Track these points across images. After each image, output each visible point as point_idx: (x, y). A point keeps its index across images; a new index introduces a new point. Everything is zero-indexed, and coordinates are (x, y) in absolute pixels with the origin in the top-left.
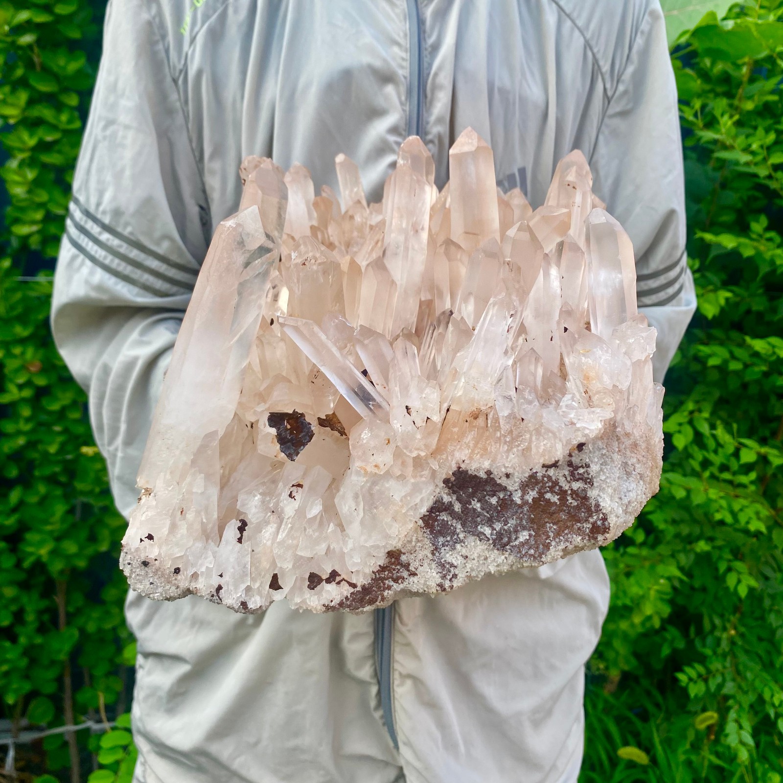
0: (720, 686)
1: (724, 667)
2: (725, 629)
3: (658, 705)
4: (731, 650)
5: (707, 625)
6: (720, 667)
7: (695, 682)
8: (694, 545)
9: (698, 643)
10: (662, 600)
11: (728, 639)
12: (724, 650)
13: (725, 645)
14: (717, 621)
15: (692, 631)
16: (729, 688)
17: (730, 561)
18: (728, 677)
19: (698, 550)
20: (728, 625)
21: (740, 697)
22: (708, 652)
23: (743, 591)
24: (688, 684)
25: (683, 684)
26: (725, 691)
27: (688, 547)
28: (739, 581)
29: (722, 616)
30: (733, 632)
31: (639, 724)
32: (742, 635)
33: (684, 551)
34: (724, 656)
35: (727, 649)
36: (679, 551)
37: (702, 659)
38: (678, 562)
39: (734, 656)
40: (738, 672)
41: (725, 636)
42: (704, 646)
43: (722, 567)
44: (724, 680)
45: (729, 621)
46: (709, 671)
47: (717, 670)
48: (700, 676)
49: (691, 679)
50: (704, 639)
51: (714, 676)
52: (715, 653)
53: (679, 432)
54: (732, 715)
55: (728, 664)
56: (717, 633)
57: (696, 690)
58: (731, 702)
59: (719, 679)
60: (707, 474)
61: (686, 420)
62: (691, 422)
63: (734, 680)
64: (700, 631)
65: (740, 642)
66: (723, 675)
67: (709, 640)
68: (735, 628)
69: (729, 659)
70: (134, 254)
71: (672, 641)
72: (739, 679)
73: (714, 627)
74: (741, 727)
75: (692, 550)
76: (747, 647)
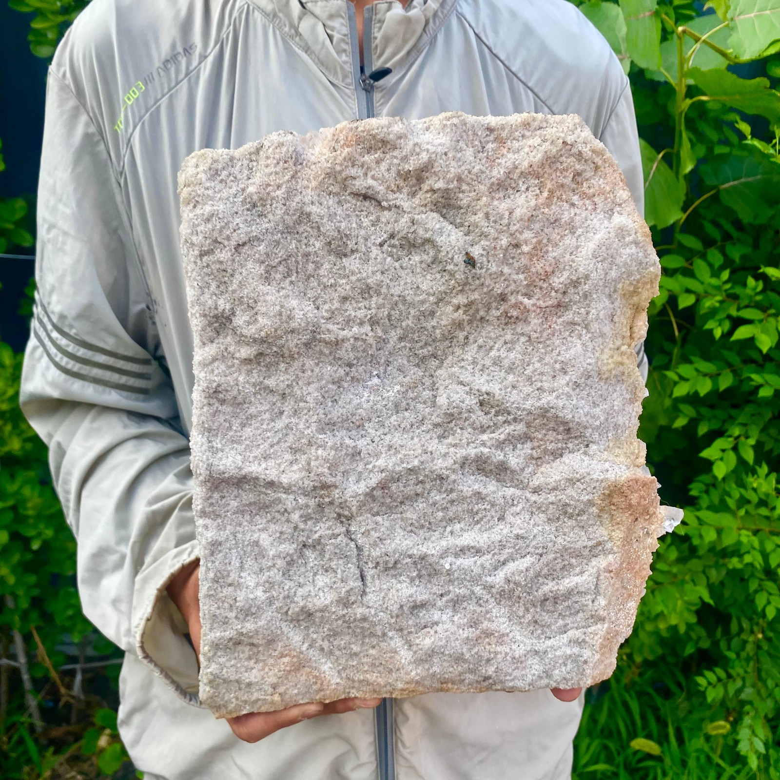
0: (739, 691)
1: (746, 672)
2: (752, 632)
3: (679, 685)
4: (756, 654)
5: (734, 627)
6: (741, 672)
7: (714, 687)
8: (727, 560)
9: (723, 645)
10: (689, 610)
11: (754, 643)
12: (748, 655)
13: (750, 648)
14: (745, 625)
15: (719, 632)
16: (748, 693)
17: (762, 580)
18: (748, 683)
19: (731, 567)
20: (755, 629)
21: (757, 703)
22: (731, 655)
23: (771, 613)
24: (706, 688)
25: (702, 689)
26: (743, 696)
27: (721, 561)
28: (769, 603)
29: (750, 619)
30: (760, 636)
31: (659, 701)
32: (769, 640)
33: (717, 566)
34: (748, 659)
35: (751, 654)
36: (710, 567)
37: (725, 663)
38: (708, 578)
39: (758, 661)
40: (760, 678)
41: (751, 639)
42: (729, 649)
43: (753, 585)
44: (744, 686)
45: (757, 624)
46: (729, 676)
47: (738, 675)
48: (719, 680)
49: (709, 683)
50: (729, 642)
51: (734, 680)
52: (738, 656)
53: (722, 459)
54: (747, 720)
55: (750, 669)
56: (744, 636)
57: (713, 695)
58: (747, 708)
59: (739, 683)
60: (742, 512)
61: (731, 446)
62: (735, 449)
63: (754, 686)
64: (726, 632)
65: (765, 646)
66: (743, 679)
67: (735, 642)
68: (763, 632)
69: (752, 664)
70: (81, 352)
71: (697, 643)
72: (760, 684)
73: (741, 630)
74: (754, 733)
75: (724, 565)
76: (772, 651)
